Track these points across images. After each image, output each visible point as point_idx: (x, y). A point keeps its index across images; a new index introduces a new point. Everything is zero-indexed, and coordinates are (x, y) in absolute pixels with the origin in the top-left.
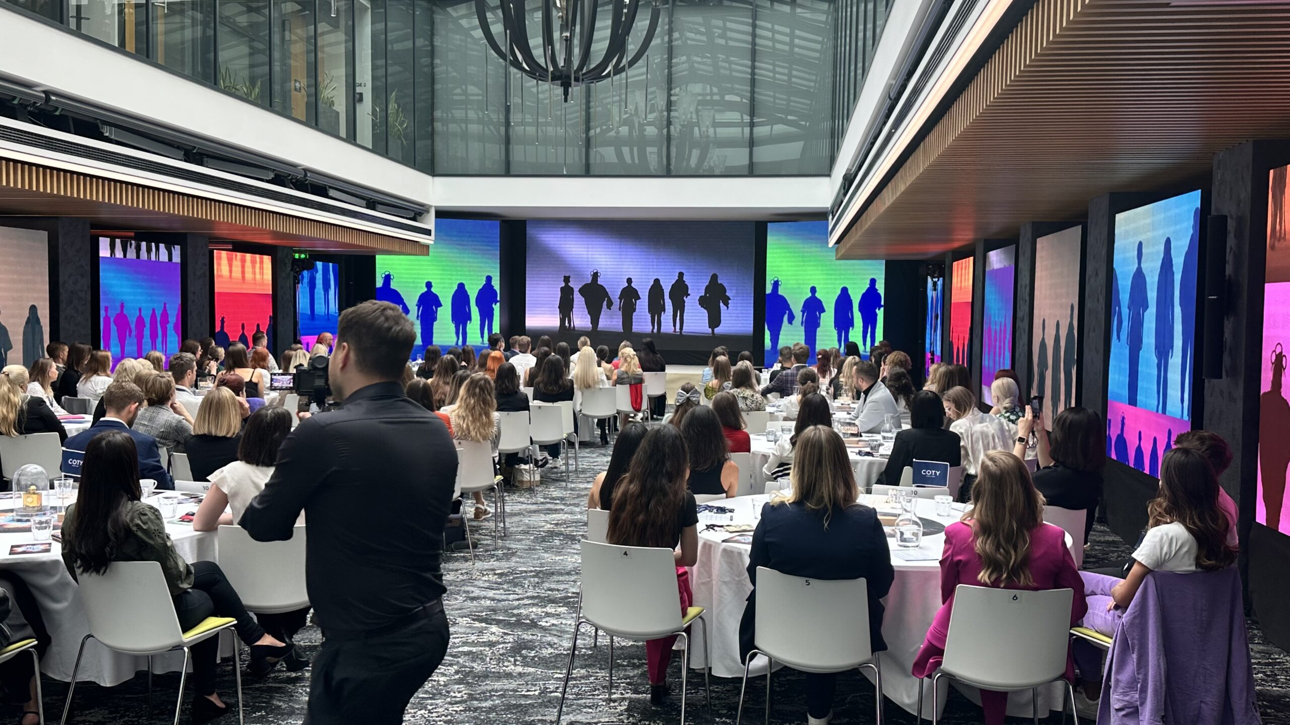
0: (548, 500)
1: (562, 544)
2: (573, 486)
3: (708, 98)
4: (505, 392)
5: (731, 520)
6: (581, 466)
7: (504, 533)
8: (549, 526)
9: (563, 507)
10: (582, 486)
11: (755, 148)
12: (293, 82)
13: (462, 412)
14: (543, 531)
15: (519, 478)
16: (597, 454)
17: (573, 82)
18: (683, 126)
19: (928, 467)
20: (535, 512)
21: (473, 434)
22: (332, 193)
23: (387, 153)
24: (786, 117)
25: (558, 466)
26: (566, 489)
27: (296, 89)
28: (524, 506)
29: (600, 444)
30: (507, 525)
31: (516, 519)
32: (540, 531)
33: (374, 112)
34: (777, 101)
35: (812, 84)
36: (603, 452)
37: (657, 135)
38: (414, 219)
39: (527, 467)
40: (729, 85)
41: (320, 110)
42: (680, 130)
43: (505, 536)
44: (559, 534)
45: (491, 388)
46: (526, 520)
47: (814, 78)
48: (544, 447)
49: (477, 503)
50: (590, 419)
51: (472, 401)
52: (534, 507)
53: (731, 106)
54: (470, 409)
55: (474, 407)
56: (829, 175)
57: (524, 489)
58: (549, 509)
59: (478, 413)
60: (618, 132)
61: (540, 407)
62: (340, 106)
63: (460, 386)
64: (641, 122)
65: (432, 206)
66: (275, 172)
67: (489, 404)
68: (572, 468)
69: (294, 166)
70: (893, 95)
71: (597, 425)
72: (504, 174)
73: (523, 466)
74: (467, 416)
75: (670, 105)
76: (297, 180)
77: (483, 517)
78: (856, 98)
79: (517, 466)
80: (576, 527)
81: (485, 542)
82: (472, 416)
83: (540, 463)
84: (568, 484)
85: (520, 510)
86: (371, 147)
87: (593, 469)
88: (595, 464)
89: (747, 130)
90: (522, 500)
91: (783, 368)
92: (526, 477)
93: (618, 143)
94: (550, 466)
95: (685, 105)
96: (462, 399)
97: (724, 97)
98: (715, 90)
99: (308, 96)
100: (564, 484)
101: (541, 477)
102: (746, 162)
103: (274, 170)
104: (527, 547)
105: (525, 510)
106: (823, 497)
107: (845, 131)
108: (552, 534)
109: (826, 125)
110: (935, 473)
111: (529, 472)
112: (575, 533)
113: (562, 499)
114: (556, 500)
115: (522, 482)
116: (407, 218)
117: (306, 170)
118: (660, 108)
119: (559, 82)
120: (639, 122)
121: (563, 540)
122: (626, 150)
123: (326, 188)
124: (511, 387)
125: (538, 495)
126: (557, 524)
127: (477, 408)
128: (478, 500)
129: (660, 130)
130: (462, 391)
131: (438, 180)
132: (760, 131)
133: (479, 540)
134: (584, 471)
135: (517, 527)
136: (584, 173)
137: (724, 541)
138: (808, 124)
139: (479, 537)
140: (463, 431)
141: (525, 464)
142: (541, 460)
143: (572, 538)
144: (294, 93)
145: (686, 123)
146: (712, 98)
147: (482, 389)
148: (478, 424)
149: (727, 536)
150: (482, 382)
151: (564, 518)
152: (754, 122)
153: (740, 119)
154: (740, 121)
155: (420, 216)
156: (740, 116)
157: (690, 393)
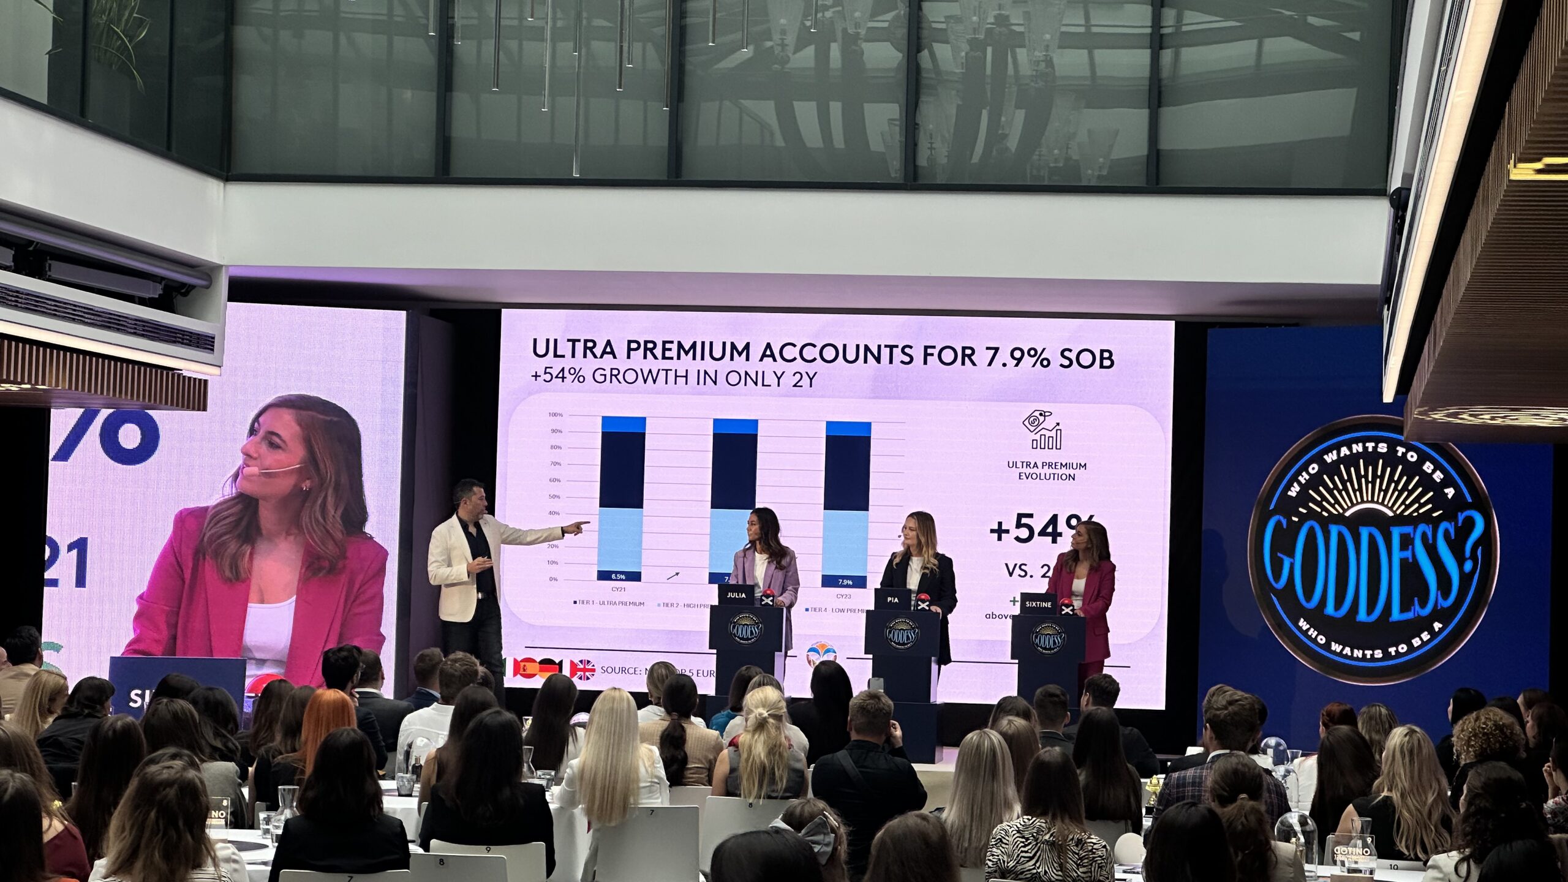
11: (1167, 113)
23: (83, 114)
38: (164, 303)
56: (1383, 192)
65: (220, 267)
72: (431, 175)
89: (1144, 56)
116: (143, 302)
131: (239, 191)
136: (661, 174)
152: (1162, 36)
153: (1088, 25)
154: (1088, 32)
155: (185, 294)
156: (1087, 18)
157: (803, 831)
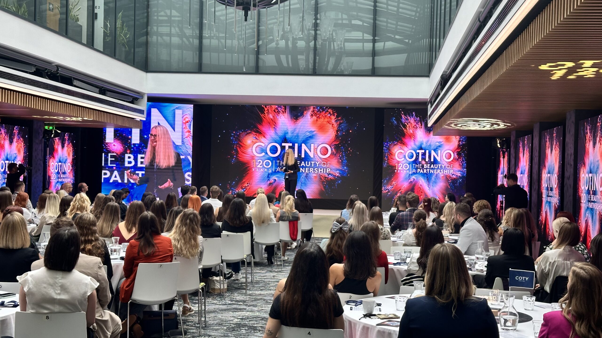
0: (234, 302)
1: (247, 333)
2: (251, 292)
3: (340, 22)
4: (205, 224)
5: (380, 311)
6: (255, 279)
7: (205, 325)
8: (236, 320)
9: (245, 307)
10: (257, 293)
11: (376, 58)
12: (48, 4)
13: (177, 236)
14: (233, 324)
15: (212, 286)
16: (265, 271)
17: (252, 7)
18: (324, 40)
19: (520, 274)
20: (225, 310)
21: (185, 252)
22: (75, 83)
23: (115, 55)
24: (395, 36)
25: (239, 278)
26: (246, 294)
27: (50, 10)
28: (217, 306)
29: (267, 264)
30: (207, 320)
31: (212, 315)
32: (230, 324)
33: (105, 26)
34: (389, 25)
35: (414, 13)
36: (269, 269)
37: (306, 46)
38: (132, 102)
39: (218, 278)
40: (355, 13)
41: (69, 24)
42: (322, 43)
43: (206, 327)
44: (244, 326)
45: (198, 220)
46: (220, 316)
47: (415, 9)
48: (230, 265)
49: (185, 303)
50: (260, 245)
51: (184, 229)
52: (224, 307)
53: (356, 28)
54: (183, 235)
55: (185, 233)
56: (428, 76)
57: (215, 295)
58: (234, 309)
59: (188, 238)
60: (277, 44)
61: (228, 236)
62: (83, 21)
63: (176, 218)
64: (295, 37)
65: (145, 93)
66: (36, 67)
67: (196, 232)
68: (249, 280)
69: (49, 63)
70: (481, 19)
71: (265, 250)
72: (197, 71)
73: (215, 278)
74: (181, 239)
75: (316, 26)
76: (52, 73)
77: (188, 314)
78: (451, 22)
79: (211, 278)
80: (256, 321)
81: (192, 331)
82: (184, 239)
83: (227, 276)
84: (247, 291)
85: (214, 309)
86: (102, 50)
87: (264, 281)
88: (265, 277)
89: (371, 45)
90: (215, 302)
91: (398, 211)
92: (217, 286)
93: (277, 52)
94: (234, 278)
95: (325, 26)
96: (177, 226)
97: (351, 22)
98: (345, 16)
99: (61, 14)
100: (244, 291)
101: (228, 286)
102: (370, 67)
103: (36, 65)
104: (222, 335)
105: (218, 309)
106: (450, 293)
107: (441, 47)
108: (239, 326)
109: (426, 42)
110: (525, 279)
111: (219, 282)
112: (256, 325)
113: (244, 301)
114: (239, 302)
115: (214, 289)
116: (127, 102)
117: (58, 66)
118: (308, 28)
119: (241, 7)
120: (293, 37)
121: (248, 330)
122: (283, 58)
123: (71, 79)
124: (209, 220)
125: (226, 299)
126: (242, 319)
127: (188, 234)
128: (185, 302)
129: (308, 43)
130: (177, 221)
131: (150, 75)
132: (379, 45)
133: (187, 329)
134: (257, 283)
135: (213, 320)
136: (254, 72)
137: (378, 325)
138: (410, 41)
139: (187, 327)
140: (178, 250)
141: (217, 276)
142: (228, 274)
143: (254, 329)
144: (48, 12)
145: (326, 38)
146: (342, 21)
147: (191, 221)
148: (188, 246)
149: (381, 321)
150: (192, 216)
151: (246, 315)
152: (375, 39)
153: (363, 37)
154: (363, 39)
155: (137, 100)
156: (363, 35)
157: (342, 224)
